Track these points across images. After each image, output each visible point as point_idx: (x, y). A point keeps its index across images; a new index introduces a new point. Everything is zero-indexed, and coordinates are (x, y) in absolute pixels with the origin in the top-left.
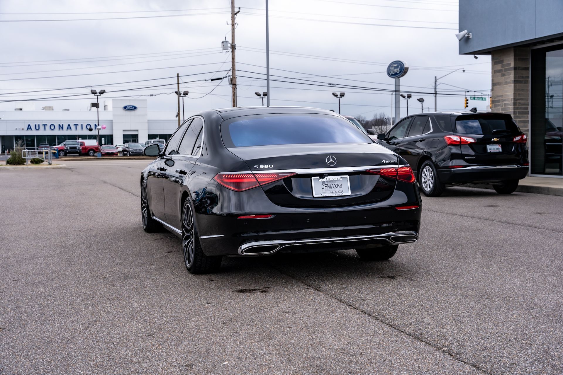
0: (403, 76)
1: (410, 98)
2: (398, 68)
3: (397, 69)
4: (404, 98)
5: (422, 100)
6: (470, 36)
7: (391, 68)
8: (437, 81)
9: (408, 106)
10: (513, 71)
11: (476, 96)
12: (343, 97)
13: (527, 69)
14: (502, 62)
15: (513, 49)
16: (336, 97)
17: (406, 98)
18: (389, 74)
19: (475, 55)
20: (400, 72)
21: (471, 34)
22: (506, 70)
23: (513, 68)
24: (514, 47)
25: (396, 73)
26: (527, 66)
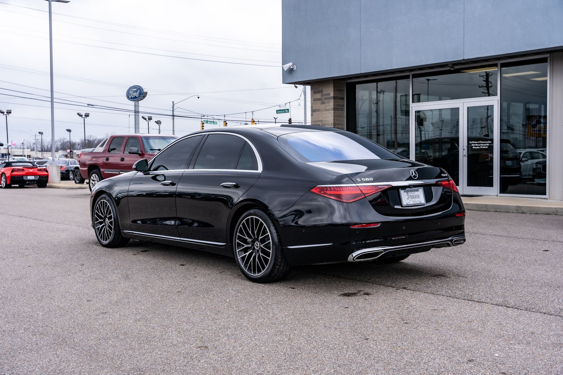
0: (142, 99)
1: (151, 120)
2: (138, 92)
3: (136, 93)
4: (145, 120)
5: (159, 122)
6: (294, 68)
7: (130, 92)
8: (174, 105)
9: (149, 127)
10: (333, 100)
11: (208, 120)
12: (87, 117)
13: (343, 98)
14: (321, 92)
15: (332, 81)
16: (81, 117)
17: (147, 120)
18: (128, 97)
19: (296, 85)
20: (139, 96)
21: (295, 66)
22: (325, 99)
23: (333, 97)
24: (334, 80)
25: (135, 96)
26: (343, 96)
